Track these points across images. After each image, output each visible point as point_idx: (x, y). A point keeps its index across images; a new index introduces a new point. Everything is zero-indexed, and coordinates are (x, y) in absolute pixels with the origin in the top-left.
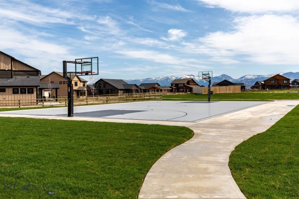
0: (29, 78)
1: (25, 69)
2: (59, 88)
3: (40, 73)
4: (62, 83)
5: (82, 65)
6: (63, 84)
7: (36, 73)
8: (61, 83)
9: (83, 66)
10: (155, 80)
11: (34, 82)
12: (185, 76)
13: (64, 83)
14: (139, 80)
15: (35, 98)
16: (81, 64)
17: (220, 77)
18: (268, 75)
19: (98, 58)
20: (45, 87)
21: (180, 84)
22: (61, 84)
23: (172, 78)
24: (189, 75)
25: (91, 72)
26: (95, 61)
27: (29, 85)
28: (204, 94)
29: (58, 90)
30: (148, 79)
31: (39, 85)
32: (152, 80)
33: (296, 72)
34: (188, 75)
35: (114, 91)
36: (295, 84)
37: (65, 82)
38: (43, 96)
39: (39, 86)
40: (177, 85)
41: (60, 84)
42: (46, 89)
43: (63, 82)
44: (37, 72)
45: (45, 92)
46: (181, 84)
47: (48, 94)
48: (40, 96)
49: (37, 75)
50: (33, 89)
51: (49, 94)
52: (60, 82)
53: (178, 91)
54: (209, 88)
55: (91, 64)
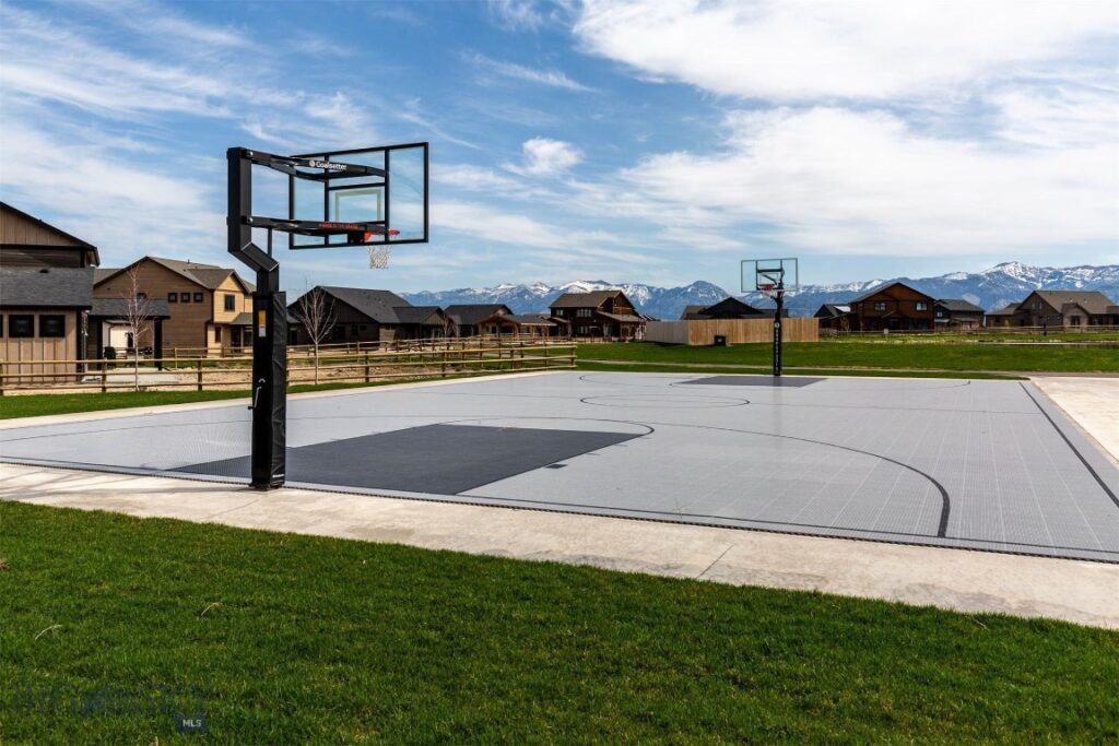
0: (50, 275)
1: (34, 238)
2: (168, 317)
3: (93, 258)
4: (179, 299)
5: (327, 189)
6: (183, 301)
7: (76, 256)
8: (173, 298)
9: (332, 194)
10: (485, 294)
11: (70, 292)
12: (580, 285)
13: (185, 298)
14: (431, 294)
15: (72, 357)
16: (321, 185)
17: (689, 290)
18: (837, 286)
19: (425, 145)
20: (113, 313)
21: (580, 308)
22: (175, 301)
23: (537, 290)
24: (594, 283)
25: (382, 227)
26: (405, 166)
27: (48, 302)
28: (691, 343)
29: (165, 323)
30: (461, 291)
31: (87, 304)
32: (474, 296)
33: (918, 278)
34: (590, 282)
35: (364, 328)
36: (939, 315)
37: (188, 294)
38: (105, 344)
39: (90, 308)
40: (570, 312)
41: (170, 301)
42: (118, 320)
43: (183, 294)
44: (83, 253)
45: (112, 332)
46: (584, 308)
47: (126, 339)
48: (94, 347)
49: (82, 266)
50: (62, 320)
51: (130, 337)
52: (170, 294)
53: (576, 334)
54: (777, 325)
55: (382, 180)
